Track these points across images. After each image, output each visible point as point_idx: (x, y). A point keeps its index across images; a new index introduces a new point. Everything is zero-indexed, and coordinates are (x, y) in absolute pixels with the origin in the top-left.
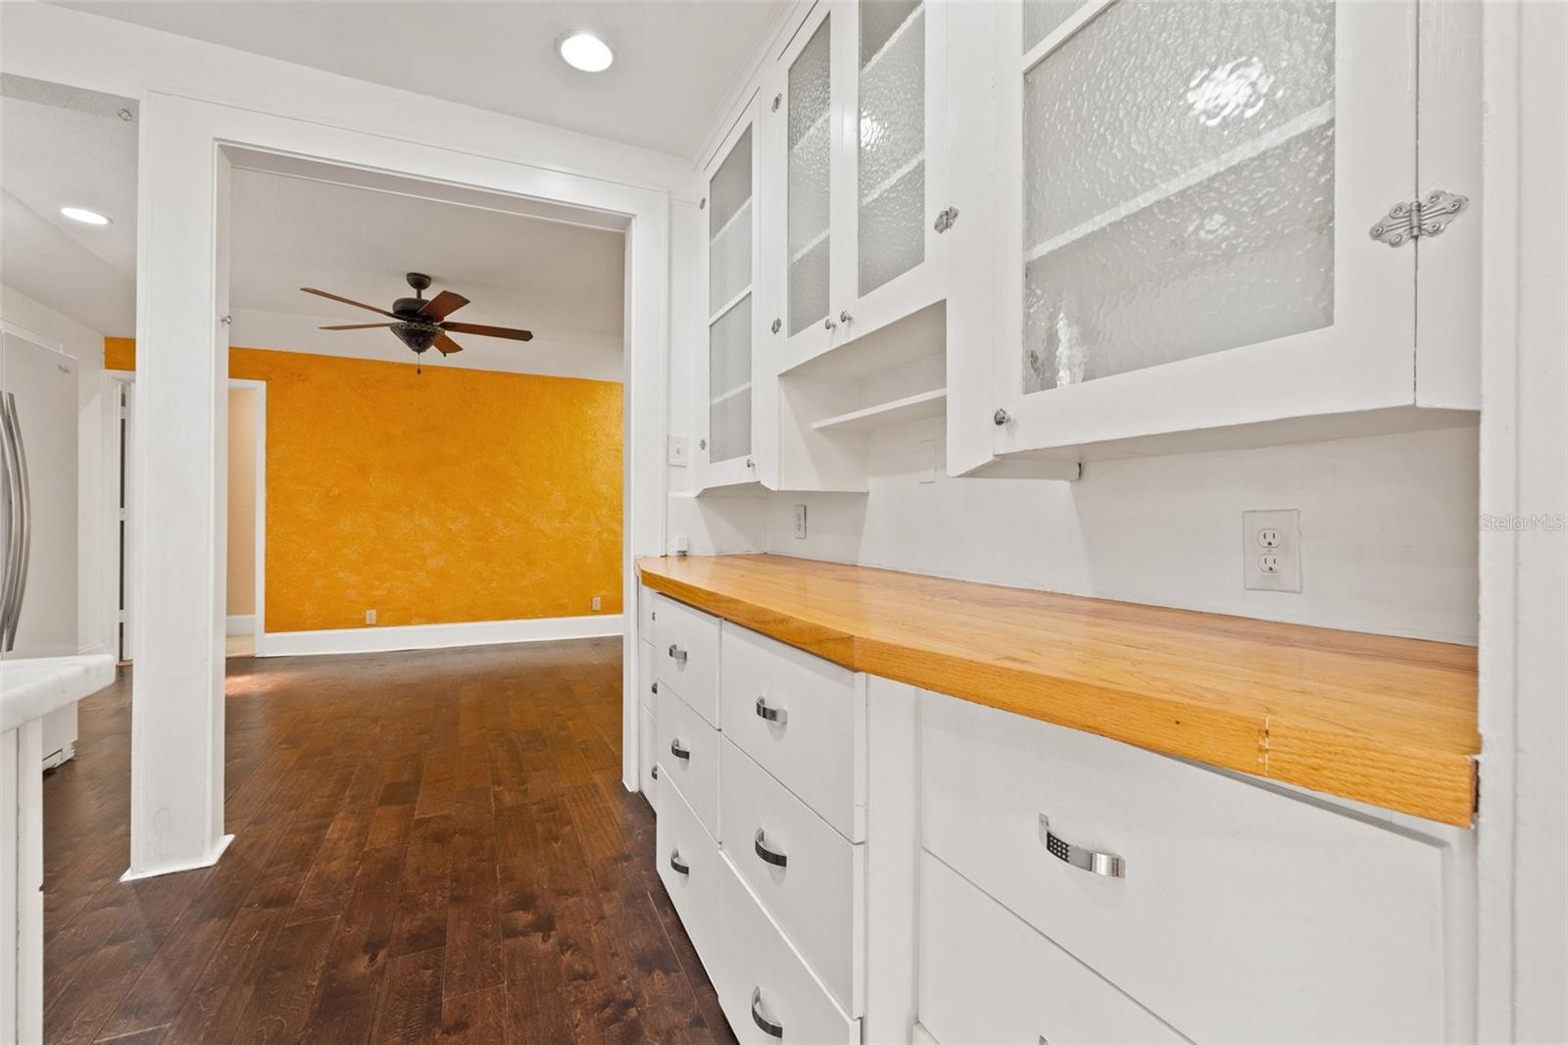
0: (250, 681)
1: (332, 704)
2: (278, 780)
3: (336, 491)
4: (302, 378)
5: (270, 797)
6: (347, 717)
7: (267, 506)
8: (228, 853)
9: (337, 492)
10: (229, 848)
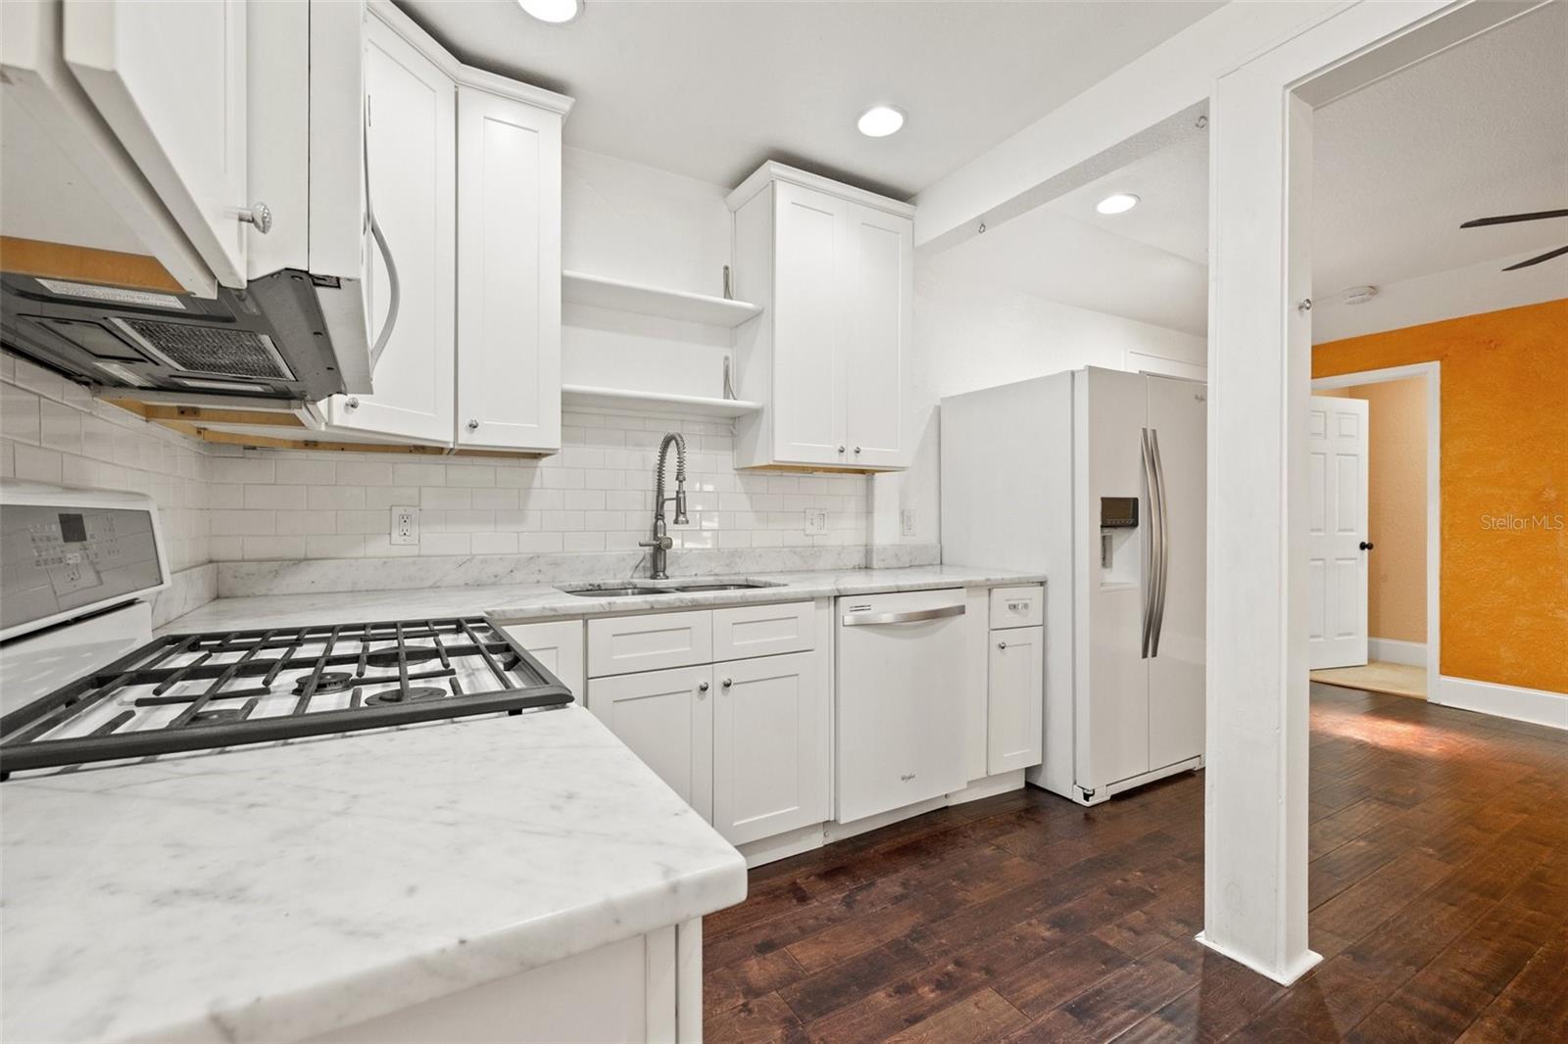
0: (1413, 734)
1: (1525, 810)
2: (1406, 902)
3: (1551, 494)
4: (1493, 345)
5: (1386, 924)
6: (1546, 844)
7: (1443, 517)
8: (1308, 980)
9: (1553, 495)
10: (1311, 972)
